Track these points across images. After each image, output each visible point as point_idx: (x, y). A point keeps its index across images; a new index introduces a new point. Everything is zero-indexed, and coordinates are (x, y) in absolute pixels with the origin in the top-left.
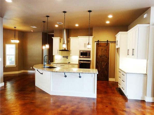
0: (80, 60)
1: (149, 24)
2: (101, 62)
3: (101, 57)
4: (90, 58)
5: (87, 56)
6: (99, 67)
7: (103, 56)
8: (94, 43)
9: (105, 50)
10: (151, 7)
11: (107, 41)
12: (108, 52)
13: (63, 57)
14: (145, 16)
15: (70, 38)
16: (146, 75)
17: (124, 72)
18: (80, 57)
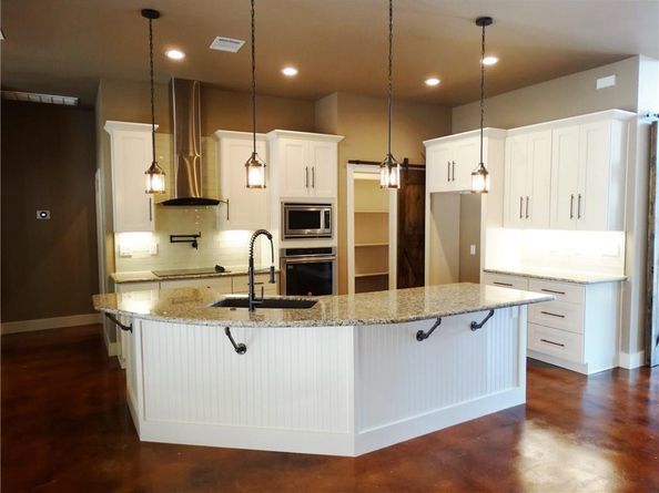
0: (290, 252)
1: (634, 111)
3: (414, 229)
4: (326, 237)
5: (318, 231)
8: (345, 167)
10: (641, 56)
13: (174, 239)
14: (606, 82)
15: (219, 136)
16: (623, 284)
17: (564, 280)
18: (286, 237)
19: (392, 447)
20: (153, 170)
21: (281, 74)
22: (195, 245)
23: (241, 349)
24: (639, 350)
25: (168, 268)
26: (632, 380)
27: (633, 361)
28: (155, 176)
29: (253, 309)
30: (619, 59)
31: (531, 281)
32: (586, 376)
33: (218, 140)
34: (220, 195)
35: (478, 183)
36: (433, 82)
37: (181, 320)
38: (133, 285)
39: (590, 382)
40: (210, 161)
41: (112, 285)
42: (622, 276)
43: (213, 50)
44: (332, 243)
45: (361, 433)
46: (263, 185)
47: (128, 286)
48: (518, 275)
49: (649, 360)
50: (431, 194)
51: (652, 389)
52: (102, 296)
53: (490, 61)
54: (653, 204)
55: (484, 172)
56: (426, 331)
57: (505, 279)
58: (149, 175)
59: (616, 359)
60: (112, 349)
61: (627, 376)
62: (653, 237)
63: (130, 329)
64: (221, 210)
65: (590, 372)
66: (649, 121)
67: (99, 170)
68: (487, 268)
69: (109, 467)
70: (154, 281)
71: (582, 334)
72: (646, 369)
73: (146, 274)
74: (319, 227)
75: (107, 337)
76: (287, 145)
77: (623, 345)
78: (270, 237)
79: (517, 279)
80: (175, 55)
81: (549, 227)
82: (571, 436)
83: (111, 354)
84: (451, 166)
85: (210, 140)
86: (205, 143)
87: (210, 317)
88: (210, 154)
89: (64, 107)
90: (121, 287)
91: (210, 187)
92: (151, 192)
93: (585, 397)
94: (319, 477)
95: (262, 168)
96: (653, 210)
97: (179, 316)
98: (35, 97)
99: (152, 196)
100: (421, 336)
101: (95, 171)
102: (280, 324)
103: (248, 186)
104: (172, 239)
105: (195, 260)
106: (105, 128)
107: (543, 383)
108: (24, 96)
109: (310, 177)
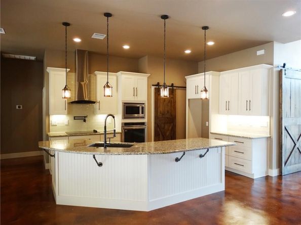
0: (126, 124)
1: (272, 65)
2: (163, 125)
4: (143, 118)
5: (139, 115)
6: (161, 135)
7: (166, 112)
8: (151, 87)
9: (169, 102)
10: (274, 42)
11: (172, 84)
12: (174, 105)
13: (76, 118)
14: (260, 52)
15: (96, 74)
16: (269, 139)
17: (243, 137)
18: (125, 118)
19: (164, 207)
20: (65, 89)
21: (123, 48)
22: (85, 121)
23: (100, 165)
24: (277, 168)
25: (73, 131)
26: (274, 181)
27: (274, 173)
28: (66, 91)
29: (106, 148)
30: (265, 43)
31: (230, 137)
32: (253, 179)
33: (96, 75)
34: (96, 99)
35: (204, 95)
36: (188, 52)
37: (75, 152)
38: (57, 138)
39: (255, 182)
40: (92, 84)
41: (48, 138)
42: (269, 136)
43: (93, 38)
44: (145, 120)
45: (150, 201)
46: (111, 95)
47: (55, 138)
48: (225, 135)
49: (281, 173)
50: (189, 100)
51: (283, 185)
52: (44, 142)
53: (211, 43)
54: (281, 104)
55: (206, 90)
56: (179, 158)
57: (219, 137)
58: (64, 91)
59: (267, 172)
60: (47, 166)
61: (272, 179)
62: (282, 118)
63: (54, 156)
64: (96, 106)
65: (255, 177)
66: (279, 69)
67: (44, 88)
68: (212, 132)
69: (42, 215)
70: (66, 136)
71: (251, 161)
72: (280, 176)
73: (63, 133)
74: (139, 113)
75: (45, 161)
76: (125, 78)
77: (269, 166)
78: (114, 117)
79: (224, 136)
80: (77, 40)
81: (238, 114)
82: (241, 204)
83: (46, 168)
84: (197, 87)
85: (92, 75)
86: (90, 77)
87: (87, 151)
88: (92, 81)
89: (30, 61)
90: (52, 138)
91: (92, 96)
92: (65, 98)
93: (253, 188)
94: (131, 219)
95: (111, 88)
96: (281, 107)
97: (74, 150)
98: (17, 57)
99: (66, 99)
100: (177, 160)
101: (43, 88)
102: (116, 153)
103: (105, 96)
104: (75, 118)
105: (85, 127)
106: (47, 70)
107: (234, 182)
108: (13, 56)
109: (135, 92)
